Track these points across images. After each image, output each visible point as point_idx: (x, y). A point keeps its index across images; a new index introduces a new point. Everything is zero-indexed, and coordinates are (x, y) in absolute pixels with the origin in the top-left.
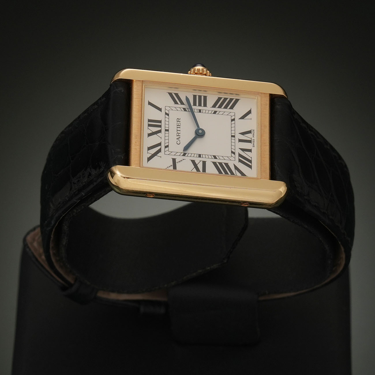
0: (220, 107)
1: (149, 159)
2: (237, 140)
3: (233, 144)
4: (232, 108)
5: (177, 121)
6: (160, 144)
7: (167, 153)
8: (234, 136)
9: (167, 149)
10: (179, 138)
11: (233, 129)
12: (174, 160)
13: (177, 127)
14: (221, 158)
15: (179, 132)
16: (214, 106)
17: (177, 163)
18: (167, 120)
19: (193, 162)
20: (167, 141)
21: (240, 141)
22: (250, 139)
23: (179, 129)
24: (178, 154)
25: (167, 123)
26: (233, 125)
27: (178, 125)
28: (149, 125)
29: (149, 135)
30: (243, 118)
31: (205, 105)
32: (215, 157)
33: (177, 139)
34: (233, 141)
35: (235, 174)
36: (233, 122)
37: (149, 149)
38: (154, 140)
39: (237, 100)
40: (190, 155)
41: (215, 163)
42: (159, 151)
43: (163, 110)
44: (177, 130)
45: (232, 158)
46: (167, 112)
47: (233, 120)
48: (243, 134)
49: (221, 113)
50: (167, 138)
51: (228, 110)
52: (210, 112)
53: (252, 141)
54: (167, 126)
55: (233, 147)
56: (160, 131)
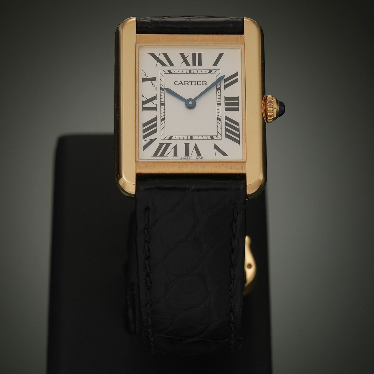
0: (227, 124)
1: (153, 55)
2: (187, 142)
3: (182, 138)
4: (227, 136)
5: (203, 82)
6: (172, 64)
7: (162, 72)
8: (191, 138)
9: (167, 72)
10: (182, 83)
11: (201, 138)
12: (154, 79)
13: (195, 82)
14: (163, 126)
15: (190, 83)
16: (227, 118)
17: (151, 82)
18: (204, 72)
19: (155, 98)
20: (177, 72)
21: (187, 145)
22: (190, 155)
23: (193, 83)
24: (162, 83)
25: (199, 72)
26: (205, 138)
27: (198, 82)
28: (194, 55)
29: (182, 55)
30: (216, 147)
31: (226, 109)
32: (163, 119)
33: (181, 82)
34: (186, 138)
35: (144, 140)
36: (209, 138)
37: (165, 55)
38: (177, 60)
39: (238, 142)
40: (162, 94)
41: (155, 119)
42: (164, 65)
43: (215, 67)
44: (191, 82)
45: (163, 137)
46: (213, 72)
47: (212, 138)
48: (196, 147)
49: (219, 125)
50: (181, 72)
51: (224, 132)
52: (219, 114)
53: (188, 157)
54: (196, 72)
55: (178, 138)
56: (188, 64)
